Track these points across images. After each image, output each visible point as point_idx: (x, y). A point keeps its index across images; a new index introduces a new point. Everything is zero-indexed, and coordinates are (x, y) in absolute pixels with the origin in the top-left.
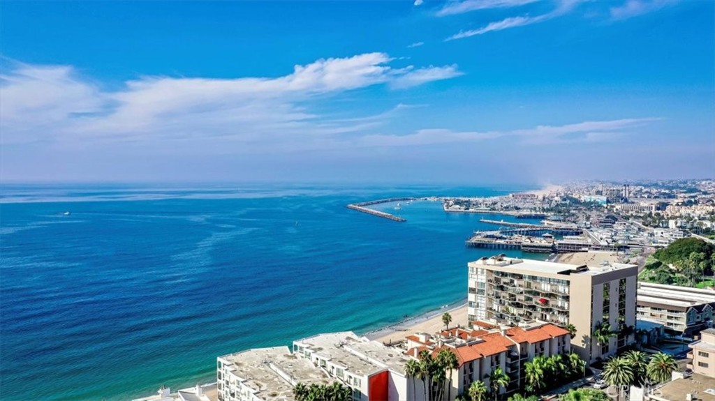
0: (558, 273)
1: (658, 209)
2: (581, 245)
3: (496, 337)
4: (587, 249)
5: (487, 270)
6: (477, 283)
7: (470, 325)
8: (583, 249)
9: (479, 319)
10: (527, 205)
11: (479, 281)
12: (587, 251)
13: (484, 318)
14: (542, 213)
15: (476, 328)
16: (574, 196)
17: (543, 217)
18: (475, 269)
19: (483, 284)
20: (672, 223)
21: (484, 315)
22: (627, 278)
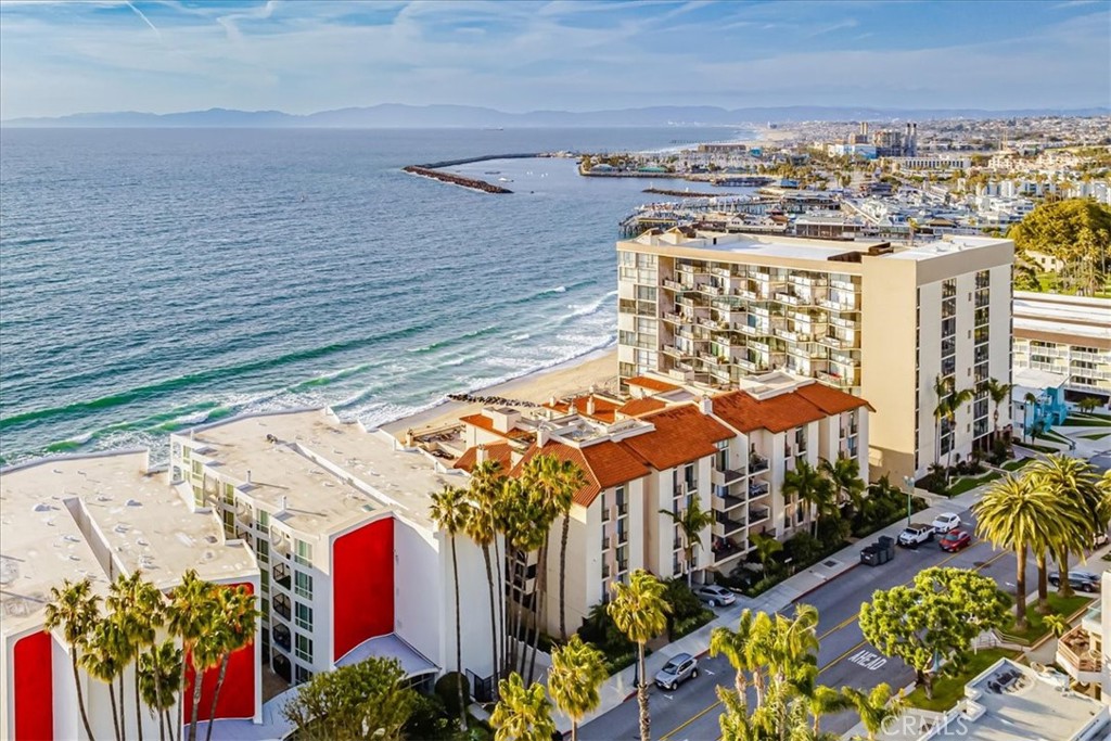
0: (830, 259)
1: (973, 164)
2: (840, 227)
3: (688, 416)
4: (852, 235)
5: (660, 257)
6: (639, 289)
7: (624, 387)
8: (845, 235)
9: (643, 372)
10: (732, 163)
11: (644, 283)
12: (852, 240)
13: (656, 370)
14: (761, 175)
15: (636, 392)
16: (815, 147)
17: (764, 183)
18: (633, 257)
19: (651, 291)
20: (1007, 186)
21: (656, 363)
22: (991, 270)
